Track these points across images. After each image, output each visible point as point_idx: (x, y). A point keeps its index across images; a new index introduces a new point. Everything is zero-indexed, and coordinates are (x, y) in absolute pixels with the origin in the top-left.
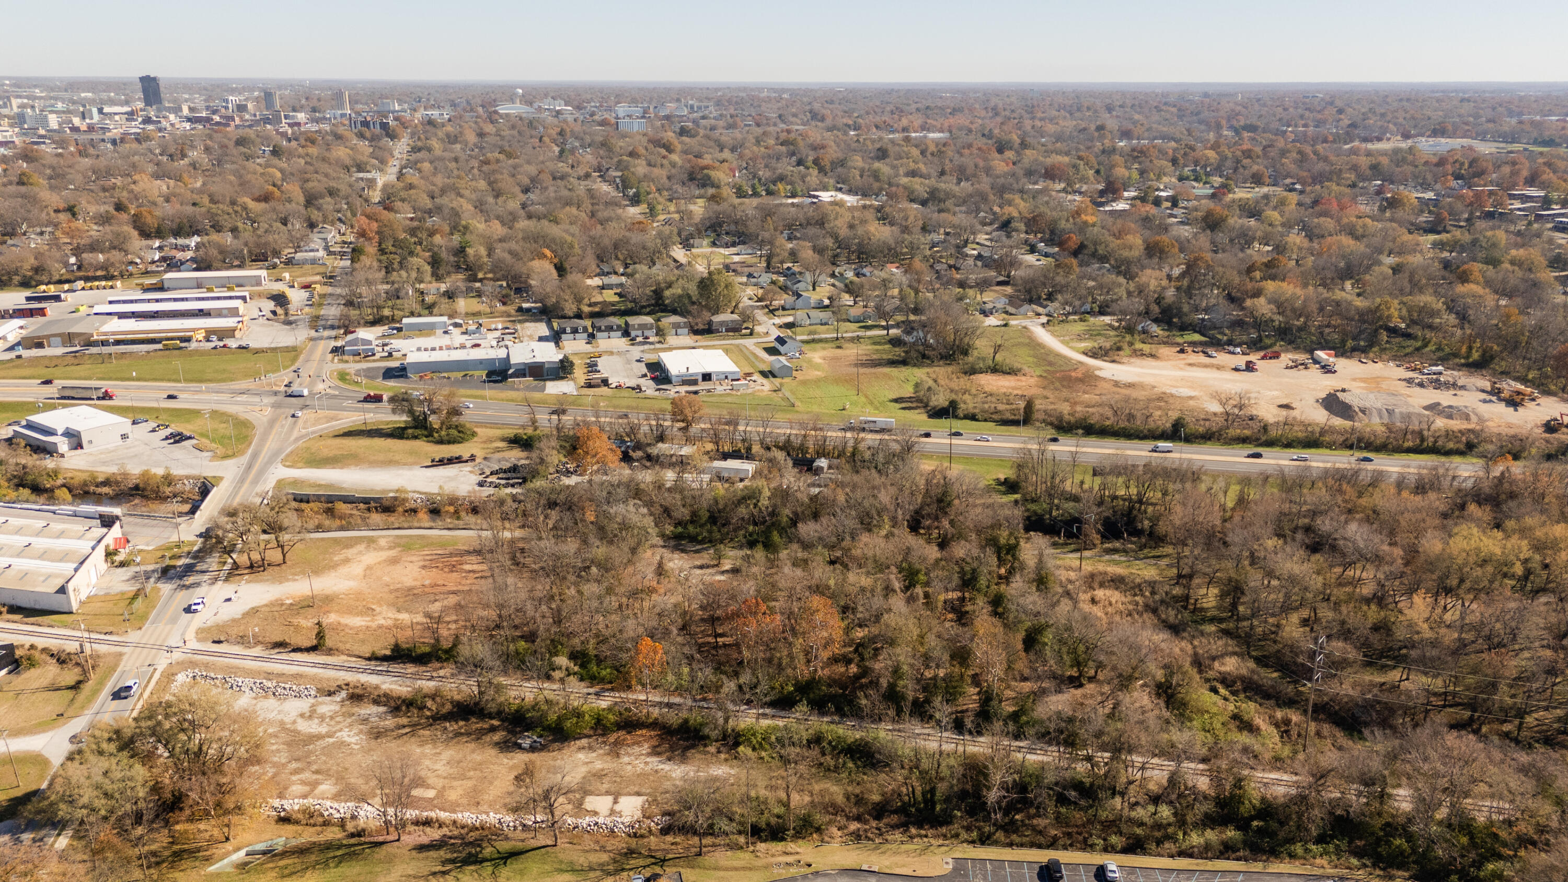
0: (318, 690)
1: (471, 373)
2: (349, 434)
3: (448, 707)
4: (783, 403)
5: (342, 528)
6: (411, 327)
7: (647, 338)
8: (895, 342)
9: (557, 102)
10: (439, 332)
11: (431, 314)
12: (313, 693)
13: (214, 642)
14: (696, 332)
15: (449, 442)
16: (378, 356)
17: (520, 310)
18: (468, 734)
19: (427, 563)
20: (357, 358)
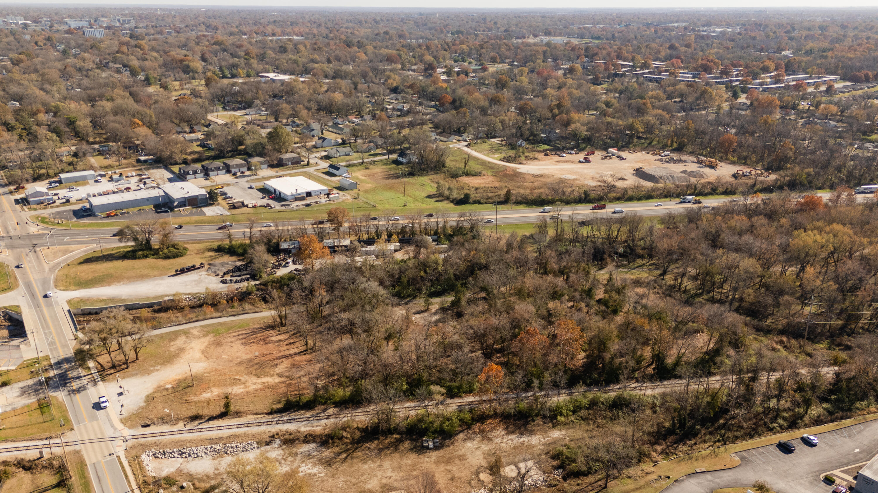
0: (258, 443)
1: (142, 208)
2: (88, 261)
3: (358, 434)
4: (365, 205)
5: (155, 328)
6: (69, 180)
7: (243, 173)
8: (396, 162)
9: (18, 18)
10: (91, 181)
11: (75, 170)
12: (255, 446)
13: (143, 426)
14: (271, 166)
15: (174, 257)
16: (58, 203)
17: (139, 161)
18: (387, 448)
19: (244, 341)
20: (42, 206)
